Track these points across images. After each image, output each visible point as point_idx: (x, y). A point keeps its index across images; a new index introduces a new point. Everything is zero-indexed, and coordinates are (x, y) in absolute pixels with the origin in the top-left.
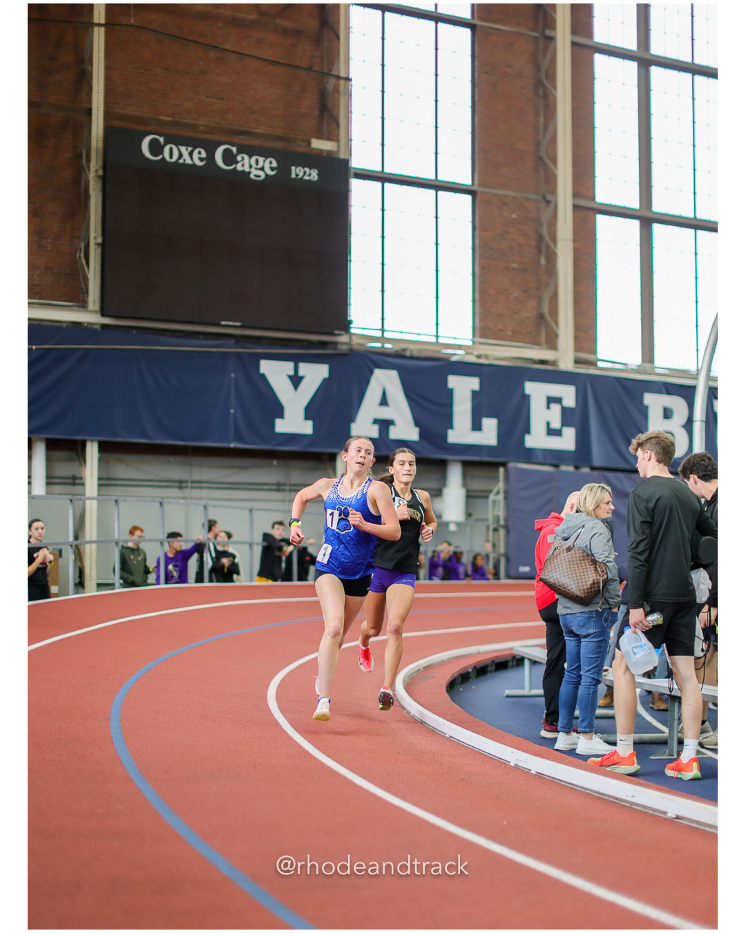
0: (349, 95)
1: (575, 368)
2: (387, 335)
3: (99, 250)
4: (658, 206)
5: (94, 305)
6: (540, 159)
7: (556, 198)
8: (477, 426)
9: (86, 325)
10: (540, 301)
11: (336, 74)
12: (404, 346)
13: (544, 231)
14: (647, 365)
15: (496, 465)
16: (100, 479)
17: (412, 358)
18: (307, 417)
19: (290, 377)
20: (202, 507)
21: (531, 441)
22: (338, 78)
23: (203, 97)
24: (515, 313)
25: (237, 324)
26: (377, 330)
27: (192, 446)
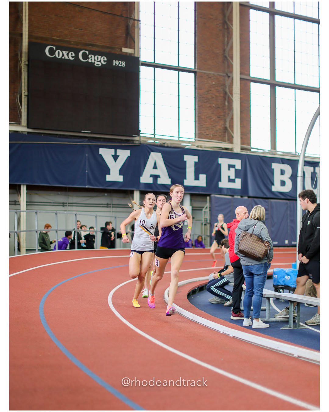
0: (139, 28)
1: (241, 152)
2: (156, 137)
3: (26, 98)
4: (278, 79)
5: (24, 124)
6: (225, 57)
7: (233, 74)
8: (197, 178)
9: (20, 132)
10: (225, 121)
11: (133, 18)
12: (164, 142)
13: (227, 90)
14: (273, 150)
15: (206, 195)
16: (27, 202)
17: (168, 147)
18: (120, 174)
19: (113, 156)
20: (74, 215)
21: (221, 185)
22: (134, 20)
23: (73, 29)
24: (214, 127)
25: (89, 132)
26: (152, 134)
27: (68, 187)
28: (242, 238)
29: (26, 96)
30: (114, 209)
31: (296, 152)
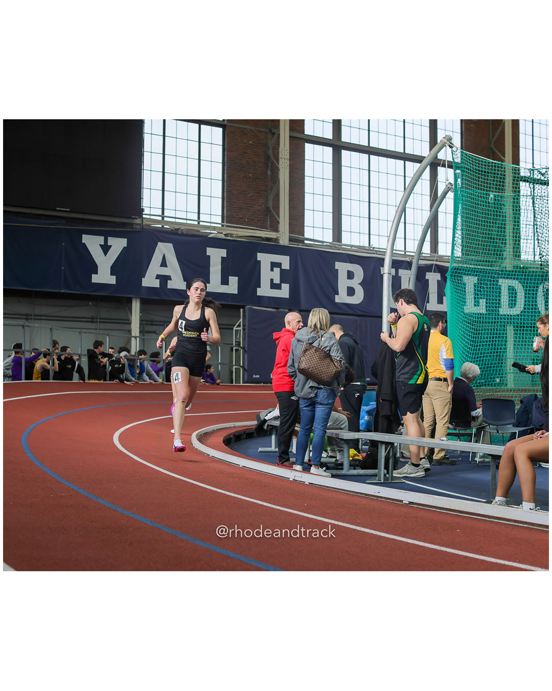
1: (290, 244)
2: (166, 219)
4: (345, 138)
7: (279, 130)
8: (225, 282)
10: (267, 199)
12: (177, 227)
13: (271, 153)
14: (337, 243)
17: (183, 235)
18: (112, 274)
19: (101, 246)
21: (260, 292)
24: (250, 207)
25: (67, 210)
26: (159, 216)
27: (35, 291)
28: (305, 353)
30: (102, 326)
31: (369, 245)
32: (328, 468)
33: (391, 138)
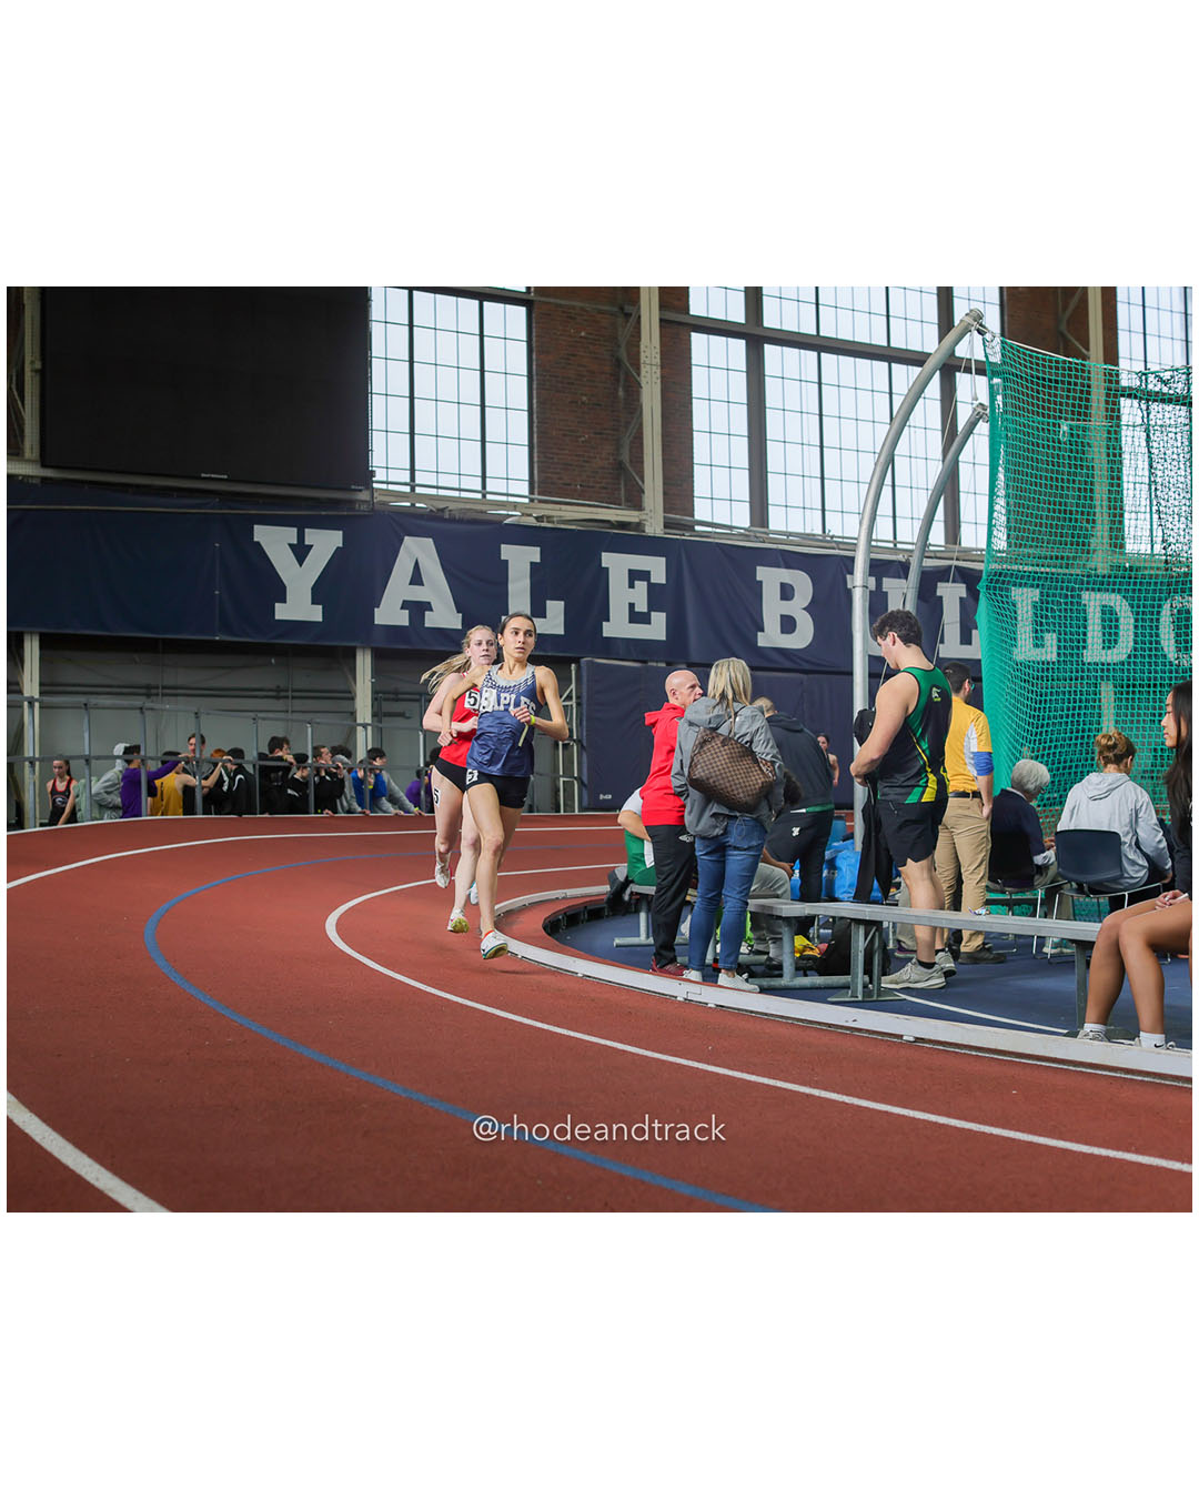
1: (666, 533)
2: (418, 490)
3: (37, 378)
4: (771, 320)
5: (32, 453)
7: (639, 308)
8: (538, 611)
9: (20, 478)
10: (618, 447)
12: (442, 505)
13: (623, 354)
14: (760, 529)
16: (41, 684)
17: (452, 520)
18: (315, 601)
19: (290, 545)
20: (193, 715)
21: (609, 630)
24: (585, 461)
25: (222, 477)
26: (406, 484)
27: (164, 640)
28: (702, 747)
29: (36, 371)
30: (298, 704)
31: (824, 531)
32: (752, 975)
33: (862, 319)
